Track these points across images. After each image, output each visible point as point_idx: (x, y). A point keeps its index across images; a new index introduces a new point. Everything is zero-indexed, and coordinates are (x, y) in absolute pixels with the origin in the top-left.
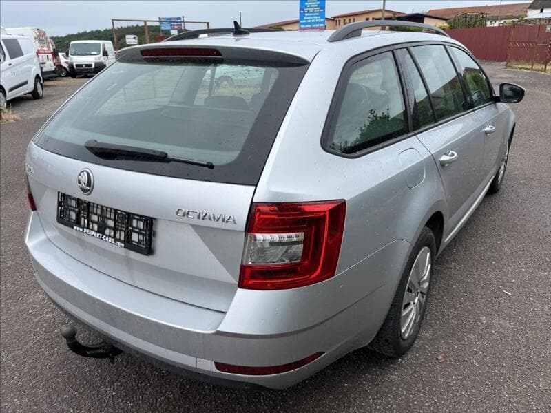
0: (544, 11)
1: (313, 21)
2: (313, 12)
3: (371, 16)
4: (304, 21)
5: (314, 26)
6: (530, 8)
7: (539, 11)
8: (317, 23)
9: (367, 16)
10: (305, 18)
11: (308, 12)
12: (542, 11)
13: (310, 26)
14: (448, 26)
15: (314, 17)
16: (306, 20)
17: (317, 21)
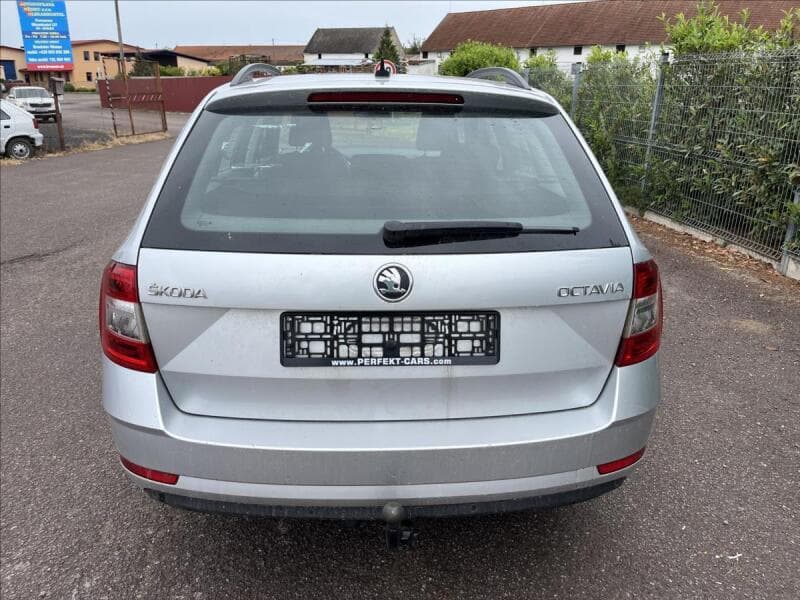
0: (323, 56)
1: (50, 52)
2: (49, 39)
3: (91, 50)
4: (35, 52)
5: (53, 59)
6: (306, 51)
7: (317, 56)
8: (56, 56)
9: (86, 49)
10: (35, 47)
11: (39, 38)
12: (320, 57)
13: (45, 60)
14: (218, 71)
15: (52, 47)
16: (39, 50)
17: (57, 52)
